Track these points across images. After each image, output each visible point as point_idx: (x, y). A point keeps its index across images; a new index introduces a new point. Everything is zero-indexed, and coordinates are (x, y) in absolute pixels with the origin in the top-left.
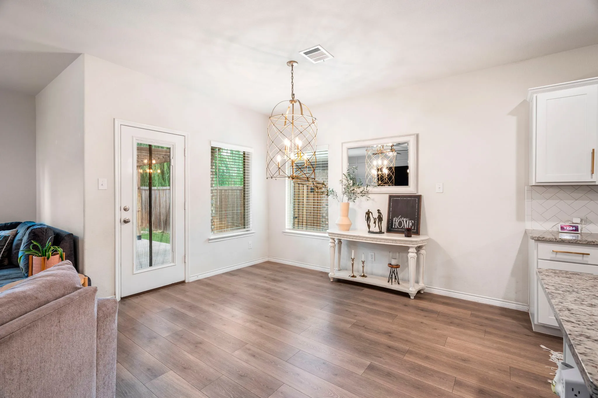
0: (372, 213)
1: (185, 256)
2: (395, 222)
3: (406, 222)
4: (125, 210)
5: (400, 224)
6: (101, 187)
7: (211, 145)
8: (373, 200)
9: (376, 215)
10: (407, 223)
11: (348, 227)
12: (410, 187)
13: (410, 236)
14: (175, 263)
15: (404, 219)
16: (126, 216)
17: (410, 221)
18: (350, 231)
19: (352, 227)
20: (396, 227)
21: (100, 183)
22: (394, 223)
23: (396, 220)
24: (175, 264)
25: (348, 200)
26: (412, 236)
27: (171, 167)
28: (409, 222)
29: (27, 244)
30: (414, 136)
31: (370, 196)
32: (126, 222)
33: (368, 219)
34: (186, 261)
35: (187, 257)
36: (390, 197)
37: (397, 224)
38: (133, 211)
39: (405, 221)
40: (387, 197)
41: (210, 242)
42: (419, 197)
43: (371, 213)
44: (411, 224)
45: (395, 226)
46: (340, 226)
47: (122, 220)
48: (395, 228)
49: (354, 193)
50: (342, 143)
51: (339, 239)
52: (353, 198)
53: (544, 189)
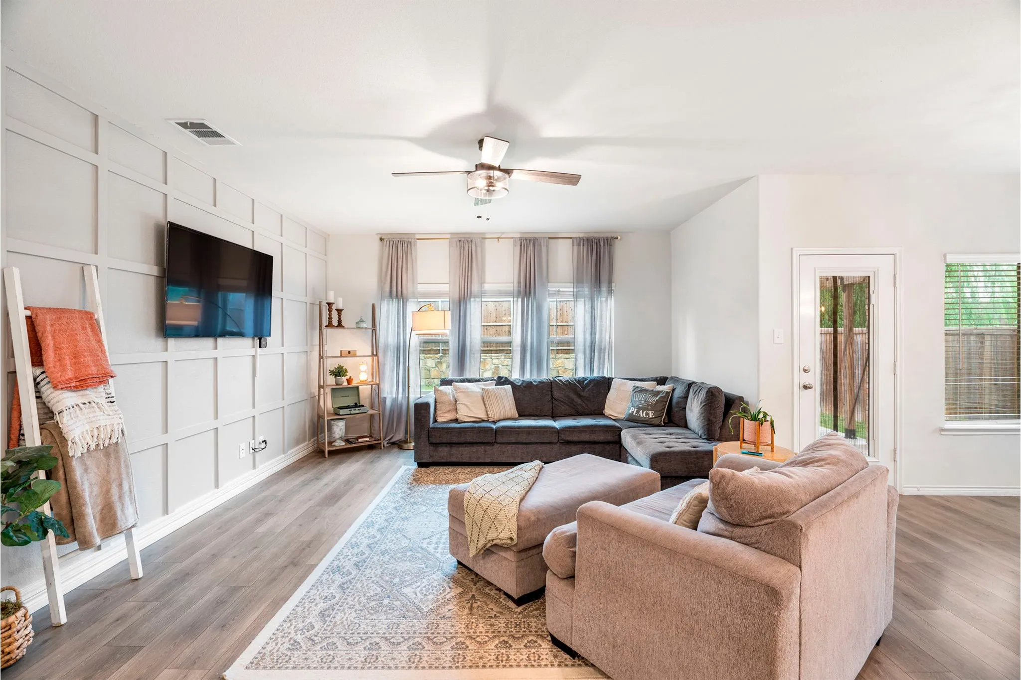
1: (895, 451)
4: (805, 371)
6: (777, 341)
7: (945, 262)
14: (878, 457)
16: (807, 379)
21: (776, 336)
24: (878, 459)
27: (871, 306)
29: (704, 404)
32: (805, 387)
34: (898, 459)
35: (898, 452)
38: (815, 373)
41: (943, 433)
47: (801, 386)
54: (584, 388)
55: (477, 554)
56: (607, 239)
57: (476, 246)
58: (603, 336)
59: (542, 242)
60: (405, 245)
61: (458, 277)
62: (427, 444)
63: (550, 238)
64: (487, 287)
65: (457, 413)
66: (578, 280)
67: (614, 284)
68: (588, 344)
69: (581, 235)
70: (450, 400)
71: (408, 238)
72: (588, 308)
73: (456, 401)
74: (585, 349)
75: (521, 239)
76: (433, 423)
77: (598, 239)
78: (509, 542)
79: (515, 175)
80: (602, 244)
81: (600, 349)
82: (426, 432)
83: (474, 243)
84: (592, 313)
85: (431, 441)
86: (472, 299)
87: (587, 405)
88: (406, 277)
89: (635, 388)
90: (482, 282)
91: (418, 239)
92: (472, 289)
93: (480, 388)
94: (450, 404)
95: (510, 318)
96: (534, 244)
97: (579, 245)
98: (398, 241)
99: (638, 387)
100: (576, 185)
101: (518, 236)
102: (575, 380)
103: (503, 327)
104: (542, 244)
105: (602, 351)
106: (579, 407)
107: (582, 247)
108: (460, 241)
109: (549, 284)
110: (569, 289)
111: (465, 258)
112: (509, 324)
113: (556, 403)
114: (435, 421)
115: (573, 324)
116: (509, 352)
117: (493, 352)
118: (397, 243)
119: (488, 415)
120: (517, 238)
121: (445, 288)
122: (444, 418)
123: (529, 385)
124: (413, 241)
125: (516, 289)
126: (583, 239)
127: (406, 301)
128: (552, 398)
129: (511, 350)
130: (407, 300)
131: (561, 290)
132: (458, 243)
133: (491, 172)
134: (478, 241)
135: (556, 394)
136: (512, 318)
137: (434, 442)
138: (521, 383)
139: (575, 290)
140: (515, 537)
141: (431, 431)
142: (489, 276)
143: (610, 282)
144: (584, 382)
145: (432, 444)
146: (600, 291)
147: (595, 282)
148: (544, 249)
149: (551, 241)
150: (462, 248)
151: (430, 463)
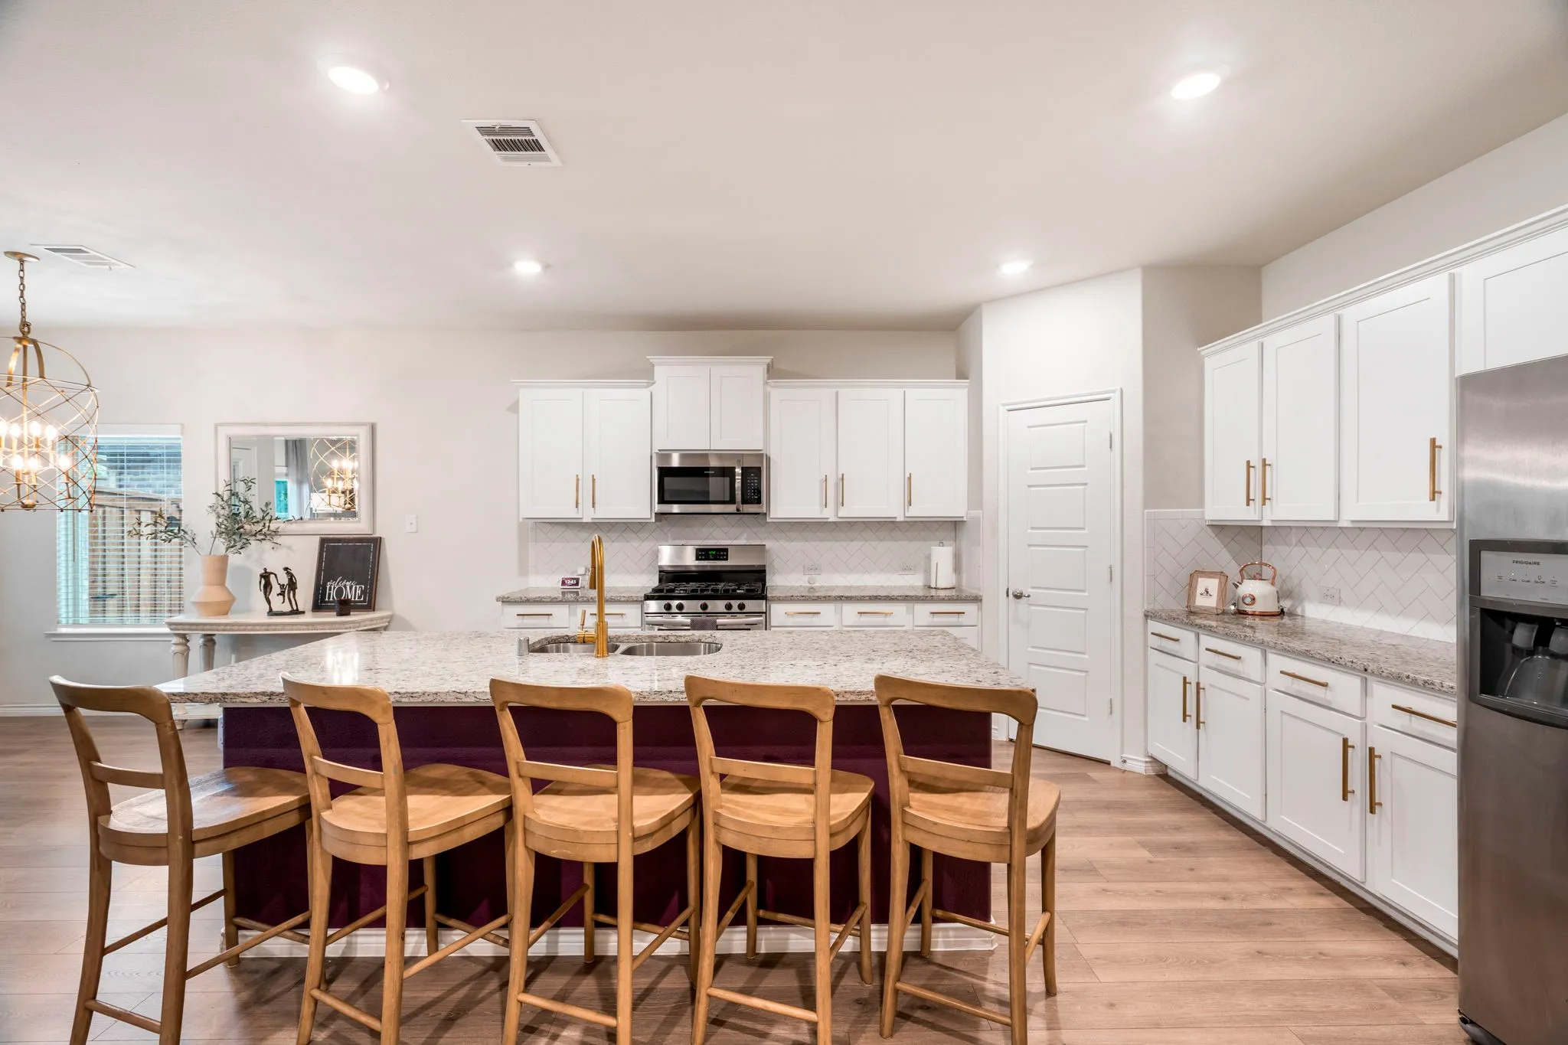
0: (276, 575)
2: (330, 590)
3: (351, 588)
5: (339, 592)
8: (289, 548)
9: (284, 579)
10: (353, 591)
11: (225, 608)
12: (359, 521)
13: (348, 614)
15: (348, 583)
17: (358, 586)
18: (229, 615)
19: (233, 607)
20: (331, 599)
22: (328, 592)
23: (333, 587)
25: (227, 549)
26: (351, 613)
28: (356, 588)
30: (364, 427)
31: (277, 539)
33: (267, 587)
36: (324, 541)
37: (333, 593)
39: (348, 587)
40: (315, 542)
42: (377, 542)
43: (272, 576)
44: (359, 592)
45: (329, 598)
46: (204, 606)
48: (329, 602)
49: (241, 535)
50: (216, 426)
51: (208, 635)
52: (239, 545)
53: (550, 527)
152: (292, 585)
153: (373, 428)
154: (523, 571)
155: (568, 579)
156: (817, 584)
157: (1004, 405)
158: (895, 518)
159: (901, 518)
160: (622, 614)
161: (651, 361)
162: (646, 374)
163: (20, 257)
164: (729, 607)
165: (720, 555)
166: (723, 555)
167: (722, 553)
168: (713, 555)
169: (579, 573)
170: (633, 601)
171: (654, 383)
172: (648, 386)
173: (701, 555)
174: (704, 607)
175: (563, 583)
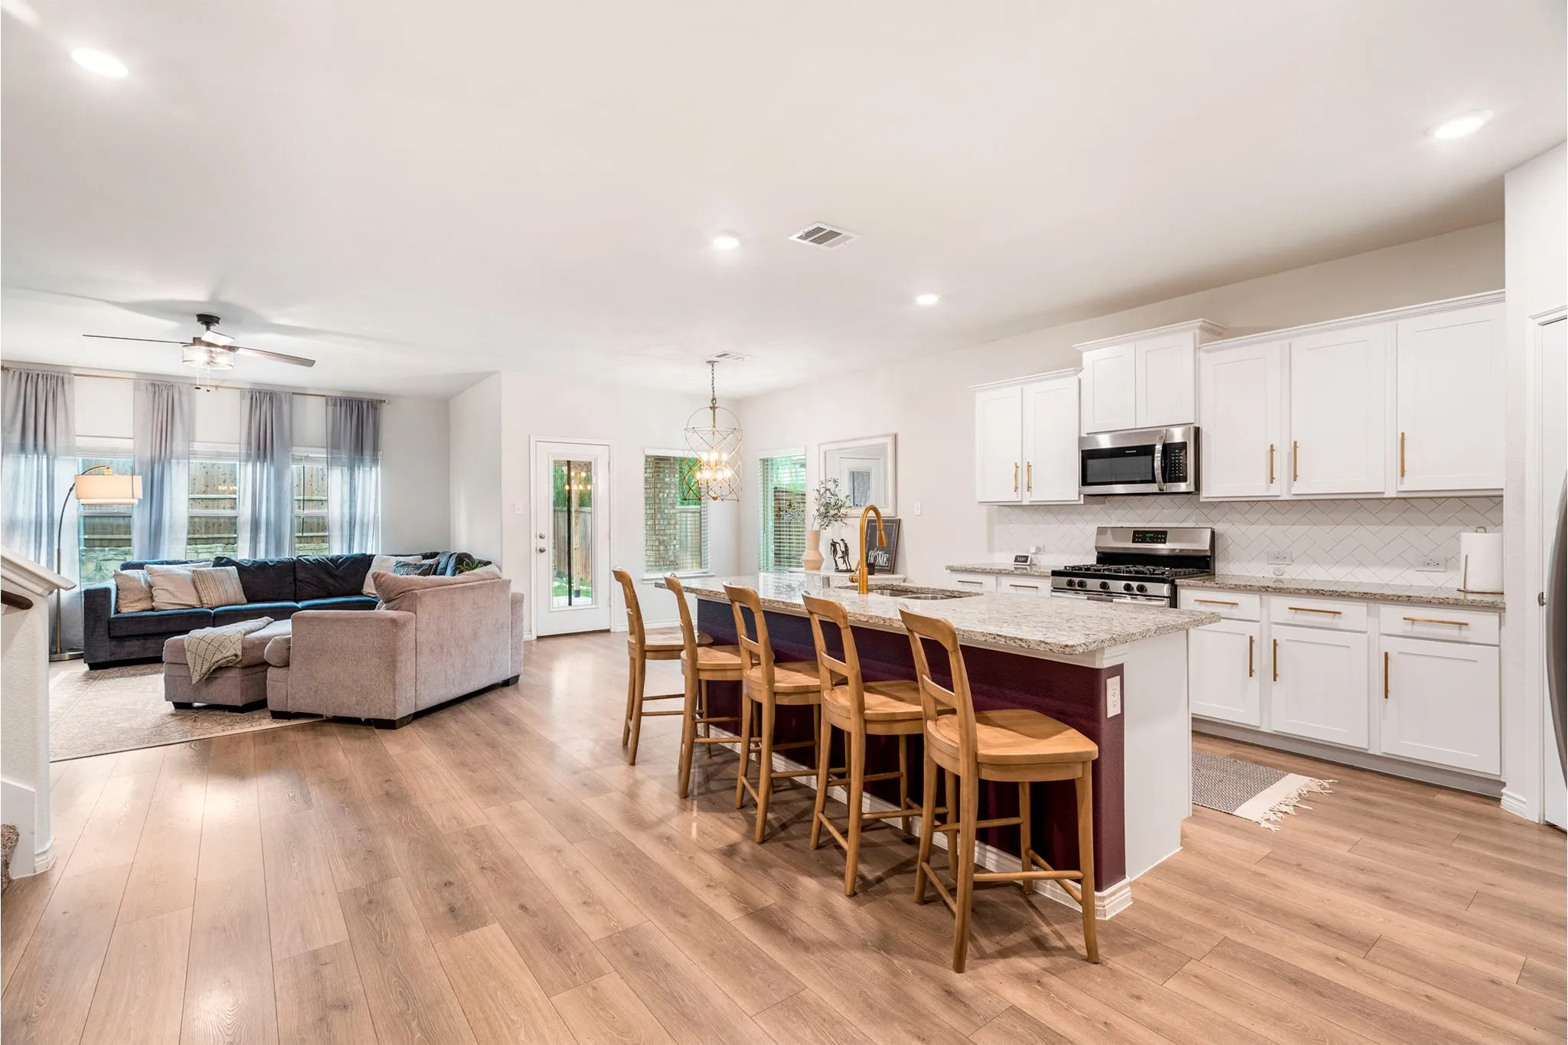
0: (839, 544)
1: (610, 598)
2: (870, 556)
3: (881, 556)
4: (541, 537)
5: (875, 558)
6: (517, 512)
7: (644, 452)
10: (883, 559)
11: (817, 564)
12: (888, 508)
13: (873, 574)
15: (879, 552)
16: (542, 544)
17: (886, 556)
21: (516, 507)
23: (872, 555)
24: (598, 606)
30: (891, 437)
32: (542, 551)
33: (835, 551)
34: (612, 605)
35: (612, 600)
36: (869, 522)
37: (872, 559)
38: (549, 539)
39: (879, 555)
41: (644, 582)
42: (898, 523)
43: (837, 545)
44: (886, 559)
47: (538, 550)
49: (827, 517)
52: (825, 523)
53: (1010, 510)
54: (338, 567)
55: (200, 680)
56: (372, 402)
57: (180, 392)
58: (367, 510)
59: (283, 397)
60: (51, 383)
61: (150, 432)
62: (106, 638)
63: (293, 393)
64: (197, 447)
65: (153, 601)
66: (334, 445)
67: (380, 453)
68: (347, 518)
69: (338, 394)
70: (141, 586)
71: (60, 372)
72: (347, 478)
73: (151, 587)
74: (342, 526)
75: (252, 391)
76: (114, 614)
77: (360, 402)
78: (234, 658)
79: (240, 352)
80: (365, 406)
81: (362, 524)
82: (104, 624)
83: (177, 388)
84: (351, 484)
85: (113, 633)
86: (173, 461)
87: (341, 585)
88: (53, 425)
89: (398, 563)
90: (190, 438)
91: (76, 375)
92: (174, 448)
93: (189, 571)
94: (141, 591)
95: (234, 488)
96: (271, 399)
97: (335, 405)
98: (38, 375)
99: (401, 562)
100: (312, 366)
101: (248, 386)
102: (327, 559)
103: (220, 501)
104: (284, 400)
105: (365, 526)
106: (331, 588)
107: (338, 408)
108: (153, 385)
109: (294, 448)
110: (322, 454)
111: (161, 407)
112: (234, 496)
113: (301, 584)
114: (117, 612)
115: (326, 498)
116: (232, 541)
117: (198, 541)
118: (35, 377)
119: (201, 601)
120: (247, 389)
121: (129, 444)
122: (129, 608)
123: (262, 567)
124: (66, 377)
125: (244, 451)
126: (340, 400)
127: (54, 460)
128: (295, 579)
129: (235, 538)
130: (55, 456)
131: (310, 455)
132: (150, 387)
133: (213, 349)
134: (184, 390)
135: (301, 575)
136: (237, 488)
137: (119, 634)
138: (250, 563)
139: (329, 456)
140: (240, 653)
141: (111, 623)
142: (202, 431)
143: (375, 449)
144: (338, 560)
145: (113, 638)
146: (362, 461)
147: (356, 447)
148: (286, 407)
149: (294, 396)
150: (157, 394)
151: (110, 662)
152: (846, 553)
153: (896, 437)
154: (991, 549)
155: (1020, 556)
156: (1286, 576)
157: (1534, 317)
158: (1383, 493)
159: (1391, 493)
160: (1037, 588)
161: (1078, 348)
162: (1075, 364)
163: (712, 363)
164: (1128, 588)
165: (1157, 538)
166: (1162, 538)
167: (1160, 536)
168: (1150, 537)
169: (1031, 551)
170: (1045, 576)
171: (1082, 370)
172: (1076, 375)
173: (1138, 538)
174: (1104, 586)
175: (1016, 560)
